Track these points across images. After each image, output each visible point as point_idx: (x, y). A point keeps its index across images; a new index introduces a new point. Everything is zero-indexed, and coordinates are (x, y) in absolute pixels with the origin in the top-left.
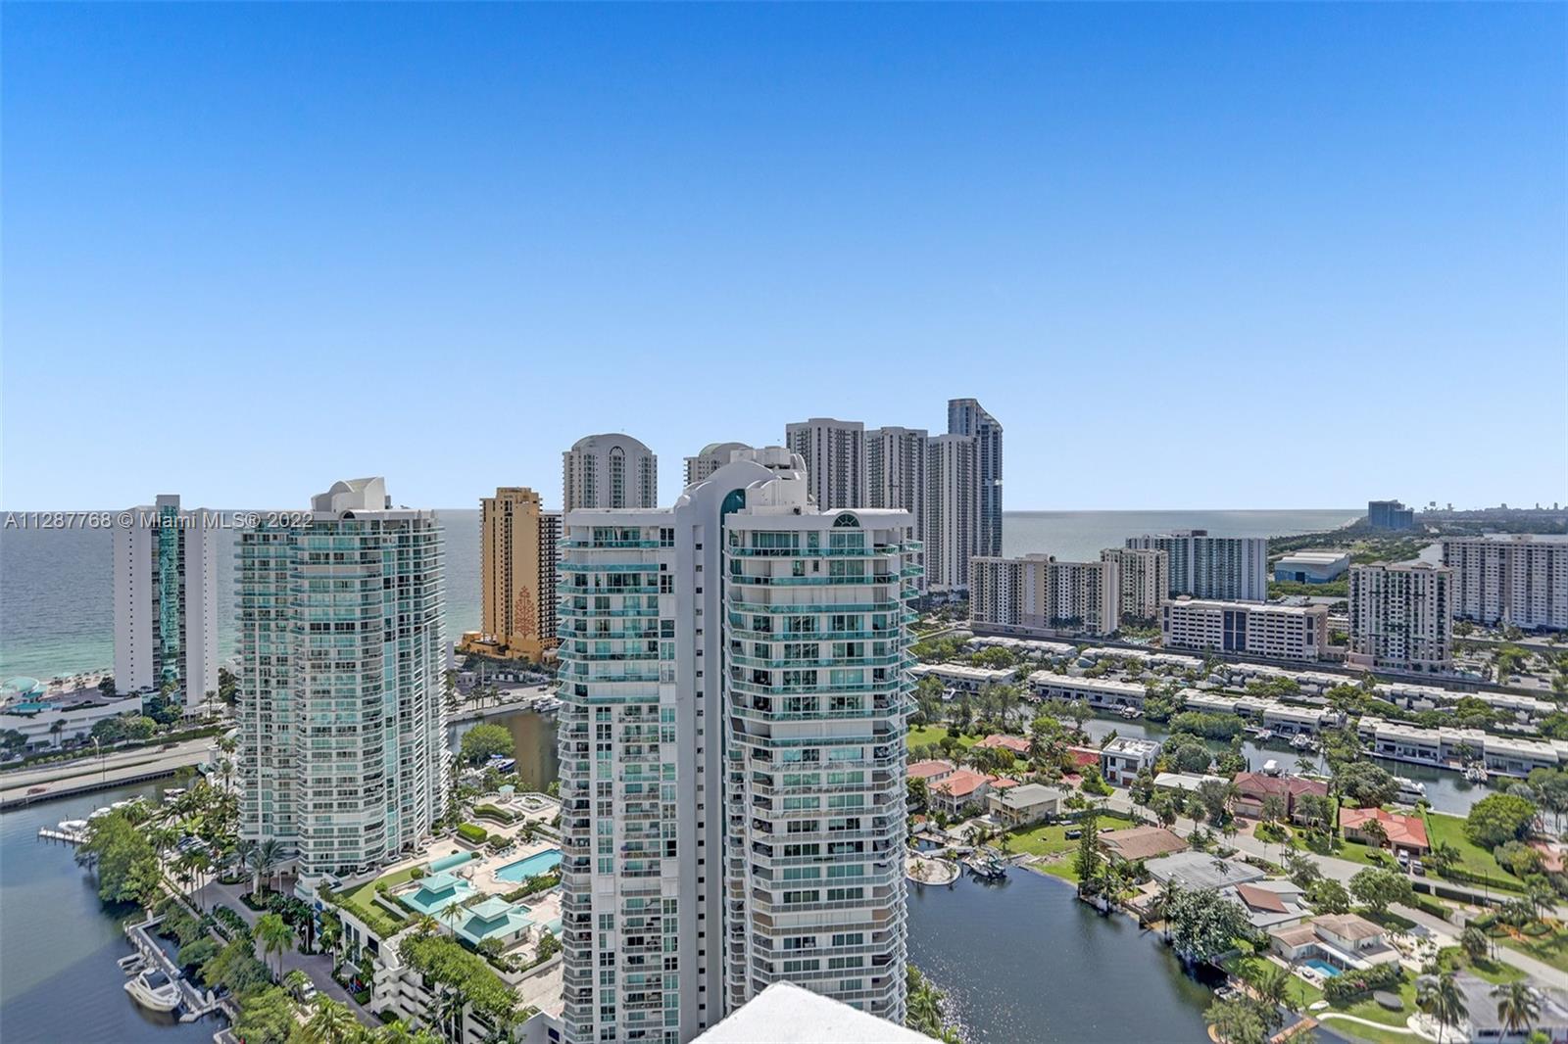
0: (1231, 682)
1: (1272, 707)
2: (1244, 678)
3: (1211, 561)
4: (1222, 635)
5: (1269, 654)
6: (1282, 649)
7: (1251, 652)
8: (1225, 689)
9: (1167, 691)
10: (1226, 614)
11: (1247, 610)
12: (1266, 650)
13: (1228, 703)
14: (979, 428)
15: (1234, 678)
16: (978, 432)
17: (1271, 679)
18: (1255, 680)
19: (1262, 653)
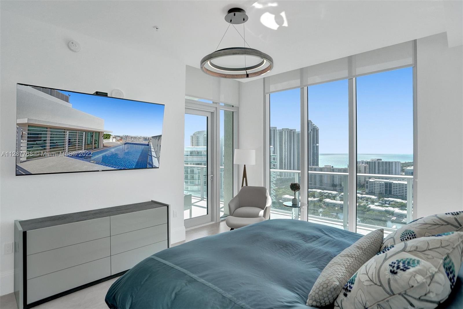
0: (386, 204)
1: (397, 210)
2: (390, 202)
3: (383, 168)
4: (384, 190)
5: (399, 195)
6: (403, 194)
7: (393, 195)
8: (383, 205)
9: (364, 205)
10: (385, 183)
11: (392, 182)
12: (398, 195)
13: (383, 209)
14: (312, 129)
15: (387, 202)
16: (311, 130)
17: (398, 202)
18: (393, 203)
19: (397, 195)
